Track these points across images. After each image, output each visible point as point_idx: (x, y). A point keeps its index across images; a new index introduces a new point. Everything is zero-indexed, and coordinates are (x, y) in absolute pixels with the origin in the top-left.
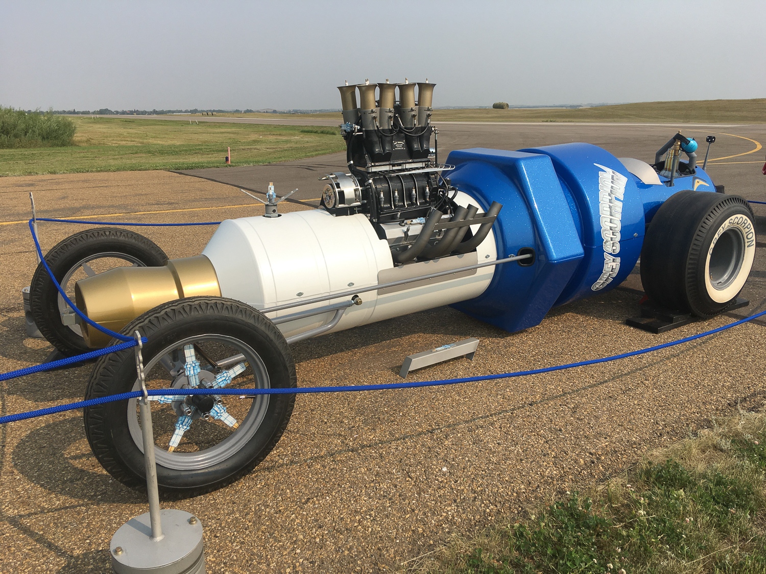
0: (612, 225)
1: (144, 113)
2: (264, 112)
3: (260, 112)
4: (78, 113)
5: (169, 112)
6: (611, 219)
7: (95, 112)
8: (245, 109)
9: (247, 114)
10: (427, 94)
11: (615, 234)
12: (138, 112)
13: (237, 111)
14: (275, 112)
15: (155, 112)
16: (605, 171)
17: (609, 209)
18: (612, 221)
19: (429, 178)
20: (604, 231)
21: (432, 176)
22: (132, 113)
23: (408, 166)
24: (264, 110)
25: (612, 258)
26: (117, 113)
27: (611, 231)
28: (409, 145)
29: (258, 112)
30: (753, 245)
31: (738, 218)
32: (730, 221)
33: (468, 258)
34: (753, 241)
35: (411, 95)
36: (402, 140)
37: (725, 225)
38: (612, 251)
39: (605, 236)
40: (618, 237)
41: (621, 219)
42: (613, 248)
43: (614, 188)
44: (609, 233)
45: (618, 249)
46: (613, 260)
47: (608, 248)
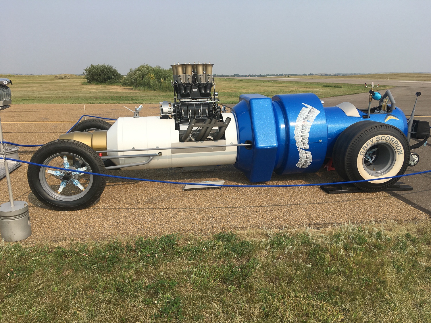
0: (302, 134)
1: (255, 76)
2: (320, 75)
3: (318, 75)
4: (224, 76)
5: (268, 75)
6: (302, 131)
7: (231, 75)
8: (309, 74)
9: (310, 76)
10: (209, 69)
11: (304, 139)
12: (252, 76)
13: (305, 75)
14: (326, 75)
15: (261, 76)
16: (307, 108)
17: (301, 126)
18: (303, 132)
19: (209, 106)
20: (296, 137)
21: (210, 105)
22: (248, 76)
23: (199, 100)
24: (320, 74)
25: (304, 151)
26: (242, 76)
27: (302, 138)
28: (200, 90)
29: (317, 75)
30: (402, 153)
31: (384, 137)
32: (378, 138)
33: (220, 142)
34: (402, 151)
35: (200, 69)
36: (197, 88)
37: (373, 139)
38: (303, 148)
39: (297, 139)
40: (307, 141)
41: (309, 132)
42: (304, 146)
43: (308, 116)
44: (300, 138)
45: (307, 147)
46: (306, 153)
47: (300, 145)
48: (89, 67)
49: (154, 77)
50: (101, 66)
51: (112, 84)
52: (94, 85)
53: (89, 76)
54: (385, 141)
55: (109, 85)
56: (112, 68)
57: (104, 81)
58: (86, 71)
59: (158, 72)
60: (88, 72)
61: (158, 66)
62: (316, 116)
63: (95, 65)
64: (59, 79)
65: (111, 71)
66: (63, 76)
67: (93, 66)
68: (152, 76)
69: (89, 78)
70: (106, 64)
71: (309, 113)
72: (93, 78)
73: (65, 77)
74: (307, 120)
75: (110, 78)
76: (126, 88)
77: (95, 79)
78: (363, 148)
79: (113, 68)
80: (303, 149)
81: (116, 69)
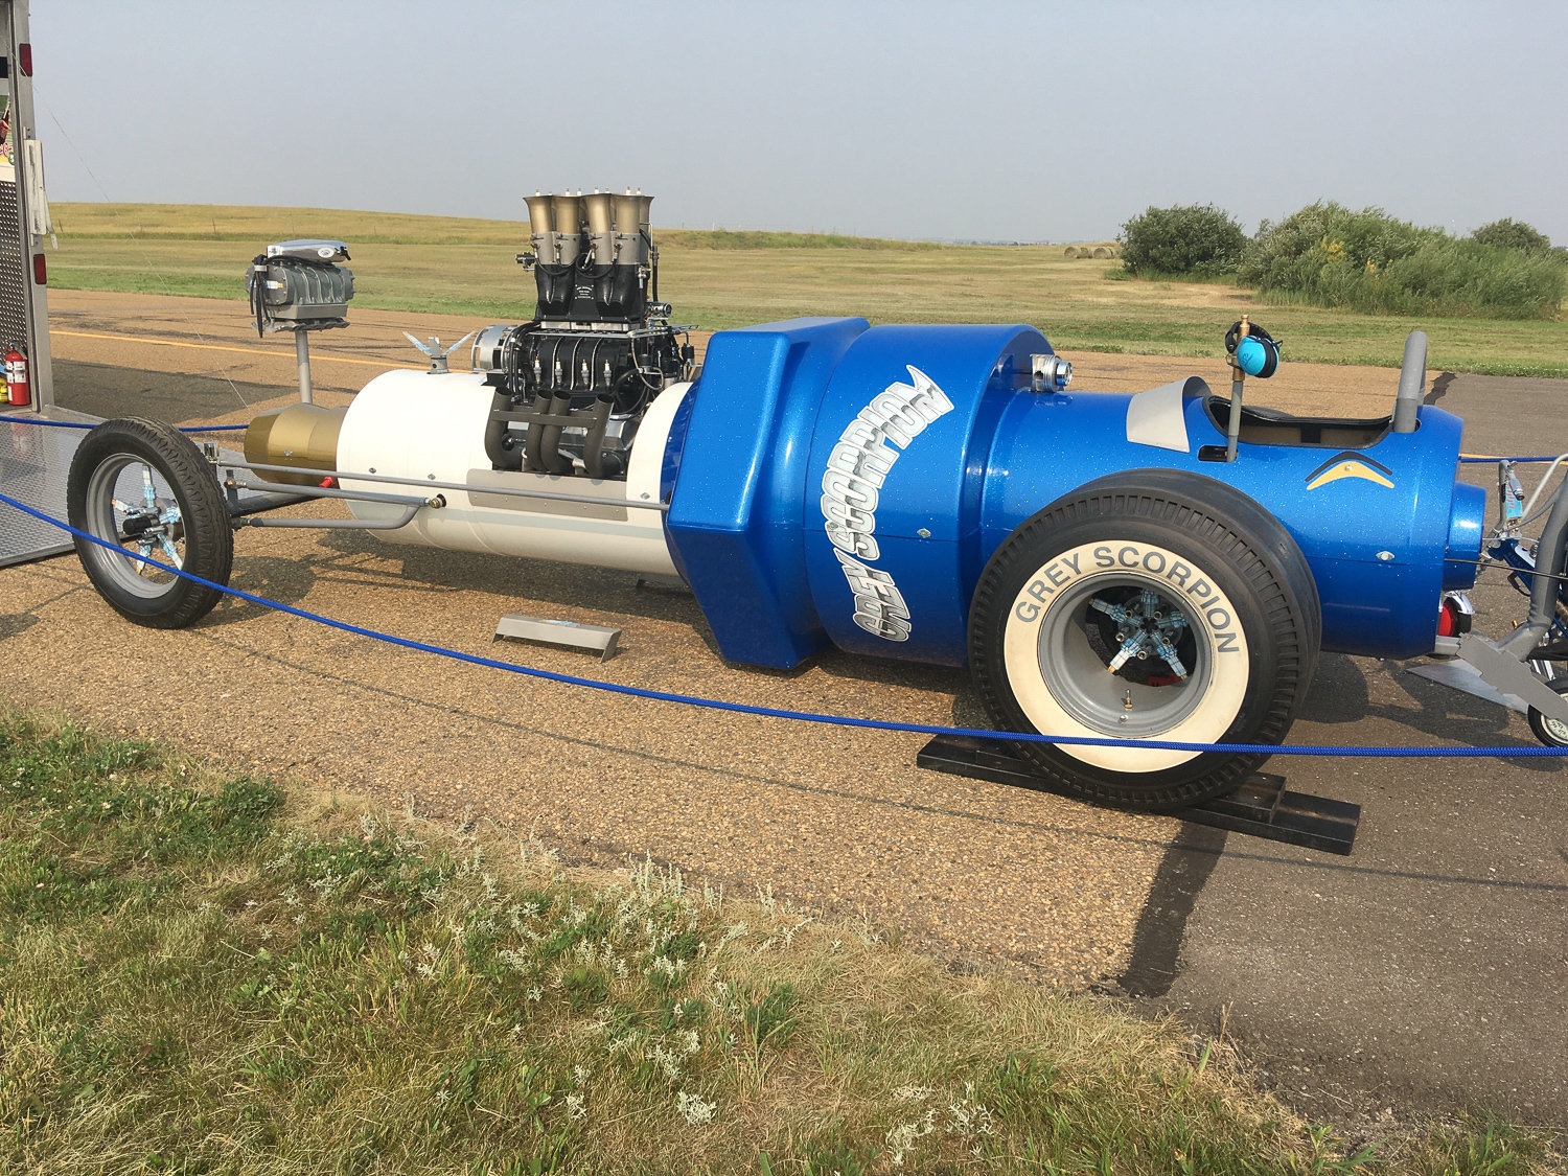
0: (851, 493)
6: (852, 482)
11: (857, 514)
16: (913, 383)
17: (855, 460)
18: (855, 486)
19: (617, 349)
20: (828, 501)
21: (620, 347)
25: (863, 568)
27: (849, 507)
28: (596, 291)
30: (1236, 649)
31: (1136, 553)
32: (1101, 553)
33: (608, 488)
34: (1232, 636)
35: (598, 213)
36: (588, 285)
37: (1076, 556)
38: (857, 551)
39: (829, 512)
40: (868, 524)
41: (880, 487)
42: (858, 544)
43: (897, 420)
44: (841, 508)
45: (874, 553)
46: (870, 574)
47: (842, 540)
48: (1142, 218)
49: (1342, 253)
50: (1184, 213)
51: (1208, 278)
52: (1145, 280)
53: (1133, 249)
54: (1140, 570)
55: (1198, 281)
56: (1223, 217)
57: (1182, 265)
58: (1126, 229)
59: (1368, 231)
60: (1134, 232)
61: (1375, 208)
62: (927, 422)
63: (1162, 209)
64: (1078, 258)
65: (1214, 230)
66: (1093, 249)
67: (1155, 214)
68: (1333, 247)
69: (1132, 257)
70: (1203, 204)
71: (904, 409)
72: (1146, 253)
73: (1098, 251)
74: (885, 435)
75: (1205, 256)
76: (1238, 292)
77: (1154, 260)
78: (1030, 591)
79: (1225, 219)
80: (854, 556)
81: (1238, 222)
